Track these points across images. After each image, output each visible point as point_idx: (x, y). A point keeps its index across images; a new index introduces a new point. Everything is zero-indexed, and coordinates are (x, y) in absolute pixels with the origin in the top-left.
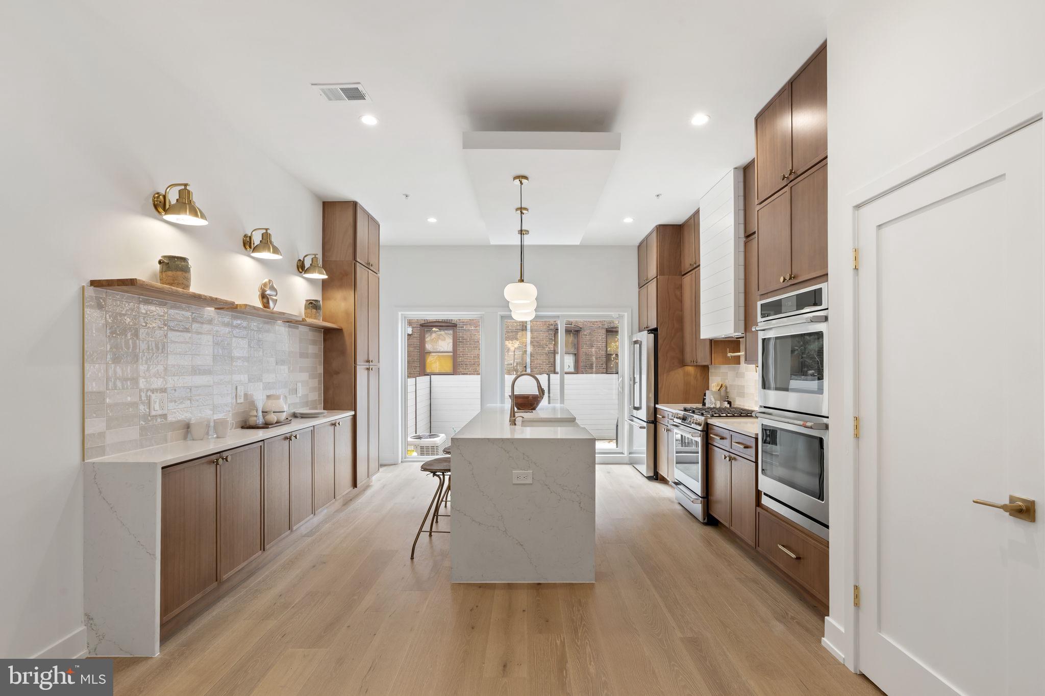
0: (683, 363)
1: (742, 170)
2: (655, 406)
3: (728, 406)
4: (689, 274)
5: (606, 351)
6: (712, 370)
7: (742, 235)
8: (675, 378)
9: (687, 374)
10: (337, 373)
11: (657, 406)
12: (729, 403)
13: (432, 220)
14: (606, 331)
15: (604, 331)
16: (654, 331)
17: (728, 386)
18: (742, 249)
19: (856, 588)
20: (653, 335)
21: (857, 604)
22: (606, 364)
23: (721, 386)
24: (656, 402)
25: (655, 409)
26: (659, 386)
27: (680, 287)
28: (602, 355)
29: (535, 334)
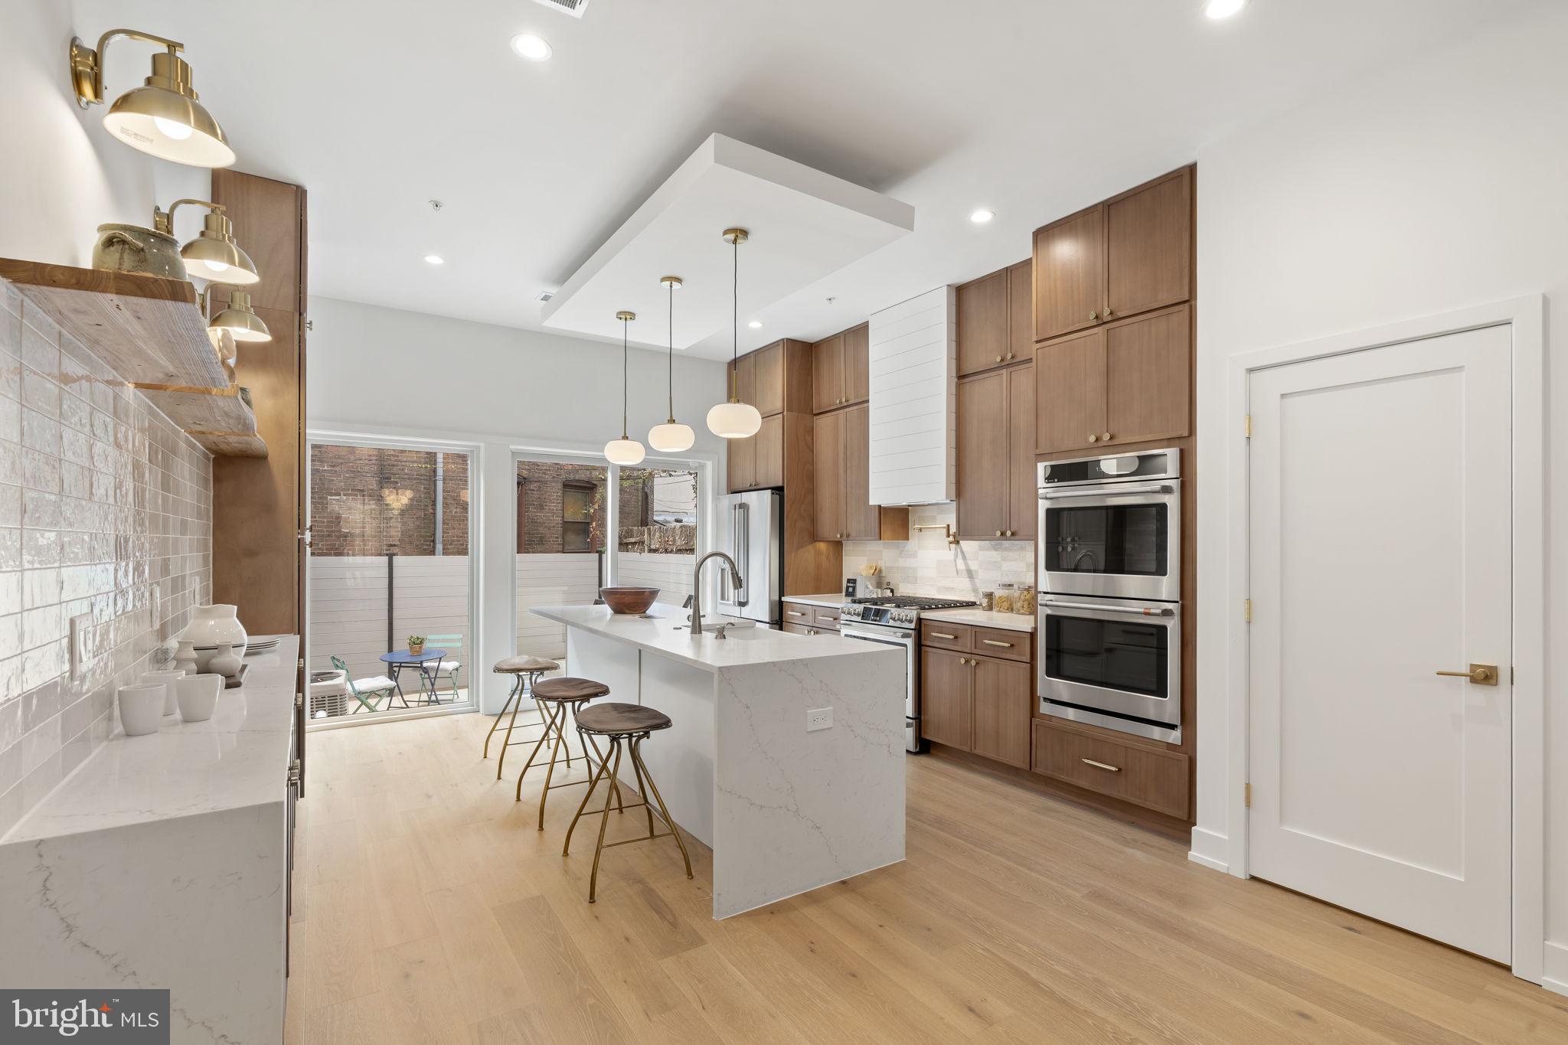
0: (814, 537)
1: (954, 290)
2: (780, 598)
3: (891, 595)
4: (832, 413)
5: (563, 517)
6: (848, 547)
7: (954, 373)
8: (807, 557)
9: (818, 553)
10: (251, 553)
11: (783, 599)
12: (892, 591)
13: (434, 260)
14: (563, 485)
15: (560, 485)
16: (778, 490)
17: (883, 569)
18: (954, 391)
19: (1248, 787)
20: (778, 497)
21: (1248, 804)
22: (563, 538)
23: (876, 569)
24: (782, 593)
25: (781, 603)
26: (786, 570)
27: (811, 431)
28: (557, 524)
29: (450, 484)
